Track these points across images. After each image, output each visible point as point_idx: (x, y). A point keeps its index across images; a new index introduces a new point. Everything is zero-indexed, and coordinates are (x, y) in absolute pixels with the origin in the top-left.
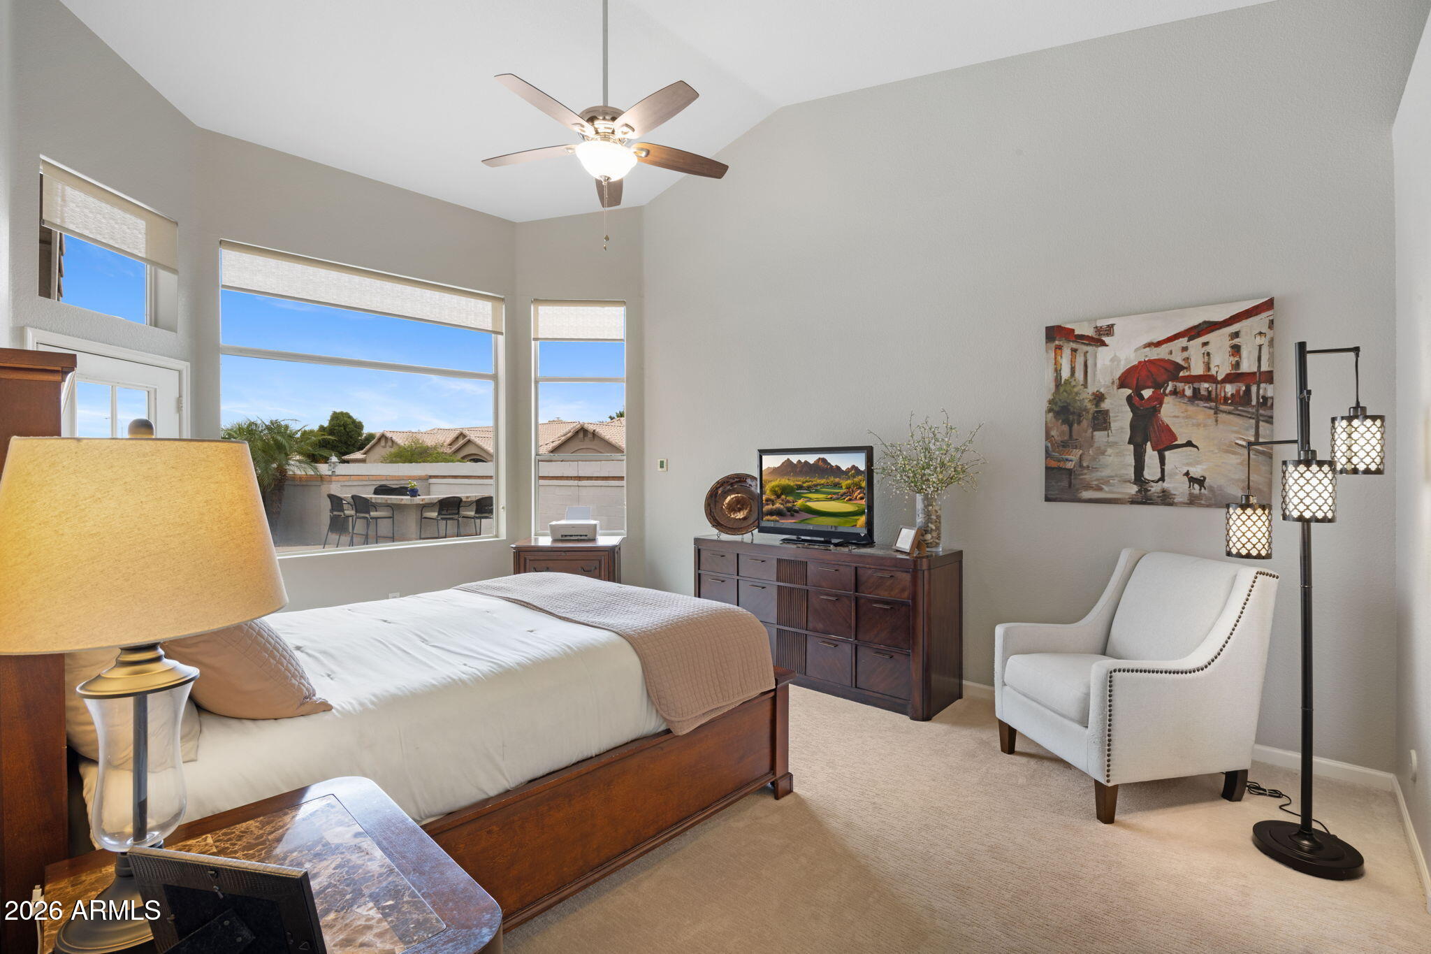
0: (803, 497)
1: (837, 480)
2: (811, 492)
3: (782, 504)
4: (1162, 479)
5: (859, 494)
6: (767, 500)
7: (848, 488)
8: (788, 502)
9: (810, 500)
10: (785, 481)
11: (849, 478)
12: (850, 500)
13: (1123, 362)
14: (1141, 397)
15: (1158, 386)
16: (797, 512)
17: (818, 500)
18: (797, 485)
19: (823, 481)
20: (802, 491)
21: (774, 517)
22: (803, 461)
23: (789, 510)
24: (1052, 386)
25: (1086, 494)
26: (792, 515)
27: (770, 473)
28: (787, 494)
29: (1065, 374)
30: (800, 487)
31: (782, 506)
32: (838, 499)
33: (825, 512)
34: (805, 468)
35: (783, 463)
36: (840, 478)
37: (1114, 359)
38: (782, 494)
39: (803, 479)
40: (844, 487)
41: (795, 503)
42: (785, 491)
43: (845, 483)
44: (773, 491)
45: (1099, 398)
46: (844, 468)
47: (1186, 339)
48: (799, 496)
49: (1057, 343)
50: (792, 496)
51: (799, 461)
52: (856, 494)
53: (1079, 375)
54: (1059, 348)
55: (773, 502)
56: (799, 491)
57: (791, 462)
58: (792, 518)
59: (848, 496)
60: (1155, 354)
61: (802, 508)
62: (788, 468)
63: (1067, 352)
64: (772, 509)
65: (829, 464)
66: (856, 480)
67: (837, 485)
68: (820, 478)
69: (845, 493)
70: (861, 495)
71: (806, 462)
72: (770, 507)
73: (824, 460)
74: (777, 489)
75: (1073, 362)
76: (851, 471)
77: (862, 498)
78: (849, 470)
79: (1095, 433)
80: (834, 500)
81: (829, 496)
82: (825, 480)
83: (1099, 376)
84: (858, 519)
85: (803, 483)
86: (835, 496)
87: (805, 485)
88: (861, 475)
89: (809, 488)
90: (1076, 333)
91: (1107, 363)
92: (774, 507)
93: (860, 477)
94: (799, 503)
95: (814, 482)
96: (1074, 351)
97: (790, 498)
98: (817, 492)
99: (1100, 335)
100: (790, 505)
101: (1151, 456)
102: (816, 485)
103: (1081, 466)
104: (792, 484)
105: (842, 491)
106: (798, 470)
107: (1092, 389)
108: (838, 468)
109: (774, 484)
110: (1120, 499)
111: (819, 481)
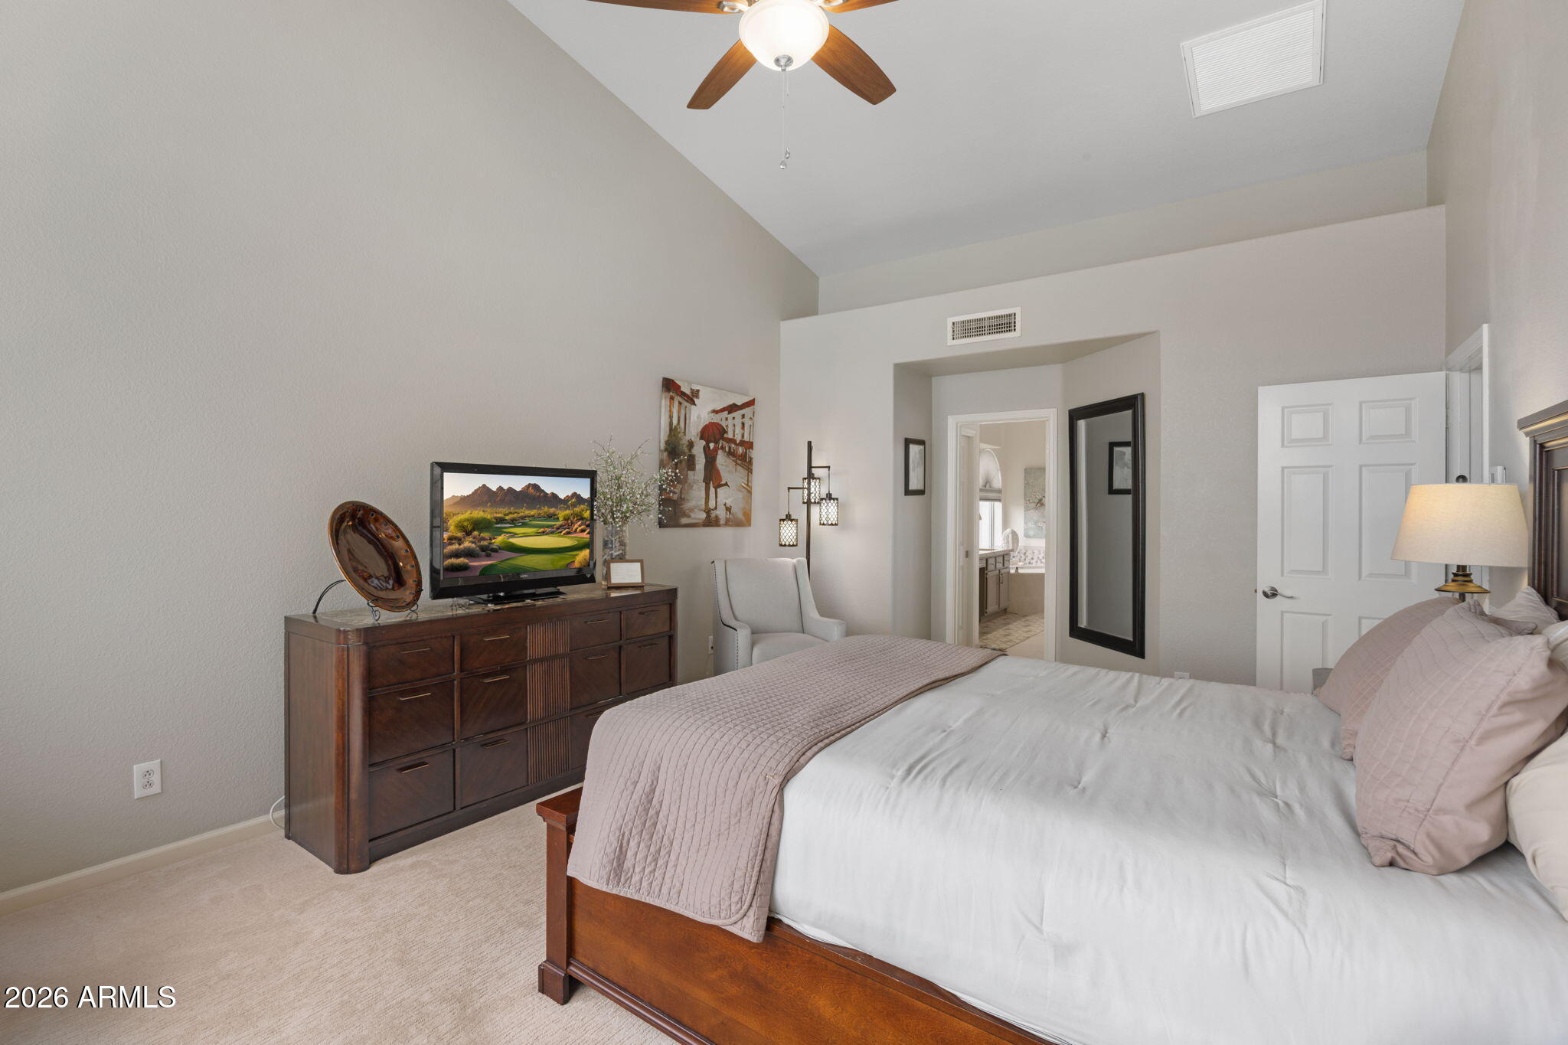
0: (505, 532)
1: (552, 510)
2: (516, 526)
3: (473, 542)
4: (716, 508)
5: (580, 526)
6: (451, 539)
7: (566, 519)
8: (484, 539)
9: (514, 535)
10: (478, 514)
11: (568, 508)
12: (568, 533)
13: (702, 420)
14: (709, 447)
15: (716, 442)
16: (495, 551)
17: (526, 535)
18: (496, 518)
19: (533, 512)
20: (503, 525)
21: (462, 559)
22: (505, 488)
23: (483, 549)
24: (668, 429)
25: (684, 521)
26: (488, 556)
27: (455, 504)
28: (481, 530)
29: (675, 422)
30: (501, 520)
31: (473, 545)
32: (552, 533)
33: (533, 549)
34: (509, 497)
35: (476, 491)
36: (556, 507)
37: (699, 417)
38: (474, 529)
39: (505, 510)
40: (561, 519)
41: (493, 541)
42: (479, 525)
43: (562, 514)
44: (461, 527)
45: (691, 445)
46: (562, 496)
47: (727, 412)
48: (500, 532)
49: (671, 393)
50: (488, 532)
51: (500, 488)
52: (576, 526)
53: (682, 424)
54: (672, 398)
55: (460, 541)
56: (499, 525)
57: (489, 490)
58: (488, 558)
59: (566, 528)
60: (716, 419)
61: (503, 545)
62: (483, 496)
63: (676, 404)
64: (458, 549)
65: (543, 491)
66: (577, 509)
67: (550, 517)
68: (528, 508)
69: (561, 526)
70: (582, 527)
71: (510, 490)
72: (456, 546)
73: (536, 487)
74: (465, 524)
75: (679, 412)
76: (572, 499)
77: (583, 531)
78: (568, 498)
79: (689, 472)
80: (547, 534)
81: (541, 530)
82: (535, 511)
83: (692, 429)
84: (576, 555)
85: (506, 515)
86: (548, 530)
87: (507, 518)
88: (584, 504)
89: (513, 522)
90: (682, 390)
91: (696, 419)
92: (462, 546)
93: (582, 506)
94: (499, 540)
95: (521, 514)
96: (680, 403)
97: (485, 535)
98: (524, 525)
99: (693, 396)
100: (485, 543)
101: (712, 490)
102: (523, 518)
103: (681, 498)
104: (489, 517)
105: (558, 523)
106: (499, 498)
107: (687, 438)
108: (554, 496)
109: (461, 517)
110: (697, 523)
111: (527, 512)
